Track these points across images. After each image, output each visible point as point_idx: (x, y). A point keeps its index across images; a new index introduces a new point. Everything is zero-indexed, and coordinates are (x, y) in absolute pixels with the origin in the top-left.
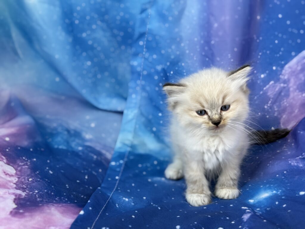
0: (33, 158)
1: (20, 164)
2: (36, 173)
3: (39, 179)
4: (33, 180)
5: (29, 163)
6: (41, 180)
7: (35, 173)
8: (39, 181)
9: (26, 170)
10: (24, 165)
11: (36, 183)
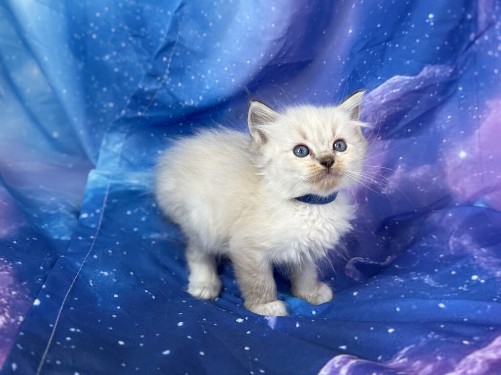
0: (17, 261)
2: (23, 284)
4: (18, 294)
5: (10, 267)
7: (20, 283)
9: (6, 277)
11: (22, 301)
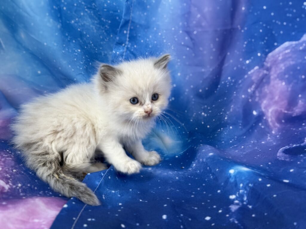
0: (17, 151)
1: (4, 155)
3: (23, 172)
4: (17, 171)
5: (13, 156)
6: (25, 174)
7: (19, 165)
8: (23, 174)
9: (10, 161)
10: (8, 157)
11: (20, 175)
